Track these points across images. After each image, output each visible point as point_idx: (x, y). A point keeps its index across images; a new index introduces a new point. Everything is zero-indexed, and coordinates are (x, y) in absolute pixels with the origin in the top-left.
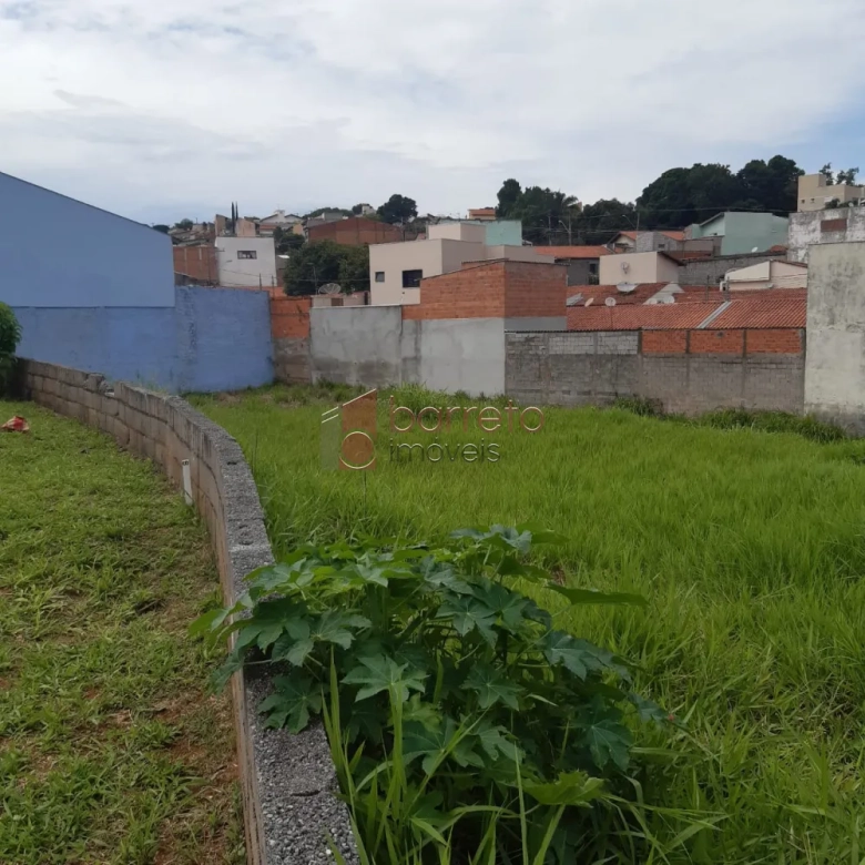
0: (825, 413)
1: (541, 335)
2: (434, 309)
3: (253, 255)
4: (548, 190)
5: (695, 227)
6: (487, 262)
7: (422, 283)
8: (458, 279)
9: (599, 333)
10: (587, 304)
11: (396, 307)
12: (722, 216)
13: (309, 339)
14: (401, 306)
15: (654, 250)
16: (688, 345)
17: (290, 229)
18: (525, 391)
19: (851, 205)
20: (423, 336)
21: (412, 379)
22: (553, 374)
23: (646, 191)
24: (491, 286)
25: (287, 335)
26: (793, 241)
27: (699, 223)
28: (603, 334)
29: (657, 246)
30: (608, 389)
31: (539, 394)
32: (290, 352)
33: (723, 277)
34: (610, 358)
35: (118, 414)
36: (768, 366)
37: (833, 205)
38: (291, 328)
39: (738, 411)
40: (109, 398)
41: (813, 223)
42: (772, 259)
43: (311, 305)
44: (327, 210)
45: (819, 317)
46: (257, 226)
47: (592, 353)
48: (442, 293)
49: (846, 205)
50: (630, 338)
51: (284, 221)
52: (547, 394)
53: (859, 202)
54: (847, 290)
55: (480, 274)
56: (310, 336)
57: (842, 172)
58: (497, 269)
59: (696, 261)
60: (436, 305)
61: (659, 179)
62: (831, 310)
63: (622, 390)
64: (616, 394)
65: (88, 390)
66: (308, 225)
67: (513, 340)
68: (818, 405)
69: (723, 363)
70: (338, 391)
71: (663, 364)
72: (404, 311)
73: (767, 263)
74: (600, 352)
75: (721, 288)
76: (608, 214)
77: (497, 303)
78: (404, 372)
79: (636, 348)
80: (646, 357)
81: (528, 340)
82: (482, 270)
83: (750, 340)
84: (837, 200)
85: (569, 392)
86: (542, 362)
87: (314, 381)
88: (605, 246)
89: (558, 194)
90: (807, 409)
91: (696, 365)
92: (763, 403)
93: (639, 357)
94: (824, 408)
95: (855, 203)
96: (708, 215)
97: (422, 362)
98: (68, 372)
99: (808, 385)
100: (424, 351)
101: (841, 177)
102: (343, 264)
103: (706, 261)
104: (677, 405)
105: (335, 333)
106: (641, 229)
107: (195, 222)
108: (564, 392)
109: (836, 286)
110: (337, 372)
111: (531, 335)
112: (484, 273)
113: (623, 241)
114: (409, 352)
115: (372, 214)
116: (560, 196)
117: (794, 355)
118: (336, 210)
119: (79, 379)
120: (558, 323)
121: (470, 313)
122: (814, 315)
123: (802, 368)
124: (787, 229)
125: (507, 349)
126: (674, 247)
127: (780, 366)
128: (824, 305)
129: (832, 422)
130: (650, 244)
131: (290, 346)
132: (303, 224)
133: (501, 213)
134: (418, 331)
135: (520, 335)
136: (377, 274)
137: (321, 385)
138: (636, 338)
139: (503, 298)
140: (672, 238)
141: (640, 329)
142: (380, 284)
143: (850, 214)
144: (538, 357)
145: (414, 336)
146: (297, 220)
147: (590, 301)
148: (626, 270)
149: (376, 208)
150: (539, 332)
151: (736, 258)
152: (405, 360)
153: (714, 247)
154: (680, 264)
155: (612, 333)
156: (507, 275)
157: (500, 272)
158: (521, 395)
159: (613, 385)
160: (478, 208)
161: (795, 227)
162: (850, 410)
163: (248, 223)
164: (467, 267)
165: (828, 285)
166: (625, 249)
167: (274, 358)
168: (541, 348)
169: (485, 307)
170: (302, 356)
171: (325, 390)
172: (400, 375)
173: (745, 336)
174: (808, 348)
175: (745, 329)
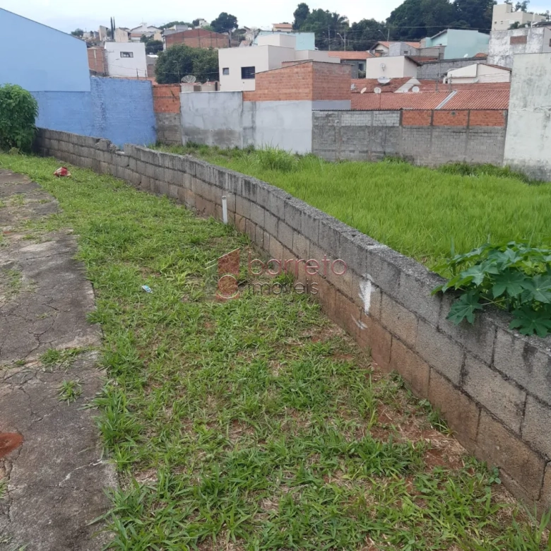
0: (517, 166)
1: (336, 113)
2: (264, 94)
3: (131, 55)
4: (328, 11)
5: (427, 39)
6: (300, 62)
7: (256, 75)
8: (281, 74)
9: (374, 112)
10: (362, 92)
11: (239, 92)
12: (446, 32)
13: (179, 114)
14: (242, 92)
15: (401, 55)
16: (432, 121)
17: (152, 37)
18: (325, 151)
19: (527, 26)
20: (257, 112)
21: (250, 142)
22: (344, 139)
23: (393, 14)
24: (303, 79)
25: (165, 111)
26: (492, 50)
27: (430, 36)
28: (377, 112)
29: (403, 52)
30: (379, 149)
31: (334, 153)
32: (167, 123)
33: (446, 74)
34: (381, 128)
35: (128, 166)
36: (483, 134)
37: (515, 26)
38: (167, 107)
39: (462, 164)
40: (119, 155)
41: (506, 38)
42: (478, 62)
43: (181, 91)
44: (177, 23)
45: (517, 102)
46: (129, 34)
47: (369, 124)
48: (270, 83)
49: (523, 26)
50: (394, 115)
51: (147, 30)
52: (339, 153)
53: (532, 24)
54: (536, 85)
55: (296, 70)
56: (180, 112)
57: (519, 3)
58: (307, 67)
59: (428, 63)
60: (266, 91)
61: (402, 6)
62: (525, 98)
63: (388, 150)
64: (384, 153)
65: (99, 149)
66: (165, 34)
67: (318, 116)
68: (512, 160)
69: (454, 132)
70: (202, 150)
71: (415, 133)
72: (244, 95)
73: (475, 65)
74: (374, 125)
75: (444, 82)
76: (368, 29)
77: (307, 90)
78: (244, 137)
79: (398, 122)
80: (405, 128)
81: (328, 116)
82: (297, 67)
83: (472, 118)
84: (518, 23)
85: (353, 151)
86: (337, 131)
87: (184, 143)
88: (368, 51)
89: (335, 14)
90: (505, 163)
91: (437, 134)
92: (478, 159)
93: (400, 127)
94: (516, 162)
95: (529, 25)
96: (436, 31)
97: (257, 130)
98: (79, 137)
99: (507, 147)
100: (258, 123)
101: (518, 7)
102: (196, 62)
103: (434, 63)
104: (423, 159)
105: (197, 110)
106: (390, 40)
107: (84, 31)
108: (351, 151)
109: (529, 82)
110: (200, 136)
111: (330, 113)
112: (299, 70)
113: (380, 48)
114: (247, 123)
115: (207, 27)
116: (336, 16)
117: (499, 128)
118: (182, 24)
119: (91, 142)
120: (346, 104)
121: (289, 97)
122: (514, 101)
123: (504, 136)
124: (488, 41)
125: (313, 122)
126: (414, 54)
127: (490, 135)
128: (520, 95)
129: (520, 171)
130: (398, 51)
131: (167, 118)
132: (162, 33)
133: (297, 27)
134: (253, 109)
135: (322, 113)
136: (224, 69)
137: (189, 146)
138: (399, 115)
139: (311, 86)
140: (412, 46)
141: (401, 109)
142: (226, 76)
143: (529, 33)
144: (333, 128)
145: (251, 112)
146: (155, 30)
147: (364, 90)
148: (384, 69)
149: (209, 22)
150: (335, 111)
151: (454, 61)
152: (245, 129)
153: (440, 54)
154: (418, 65)
155: (383, 112)
156: (314, 71)
157: (310, 69)
158: (323, 153)
159: (383, 147)
160: (278, 23)
161: (494, 41)
162: (532, 163)
163: (122, 31)
164: (286, 65)
165: (525, 81)
166: (381, 54)
167: (156, 127)
168: (336, 121)
169: (299, 93)
170: (175, 126)
171: (192, 148)
172: (242, 139)
173: (469, 113)
174: (508, 123)
175: (469, 110)
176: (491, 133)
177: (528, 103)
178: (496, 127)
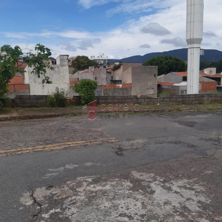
36: (21, 93)
69: (9, 93)
83: (16, 87)
122: (31, 81)
128: (33, 79)
165: (33, 74)
173: (14, 86)
174: (30, 88)
175: (14, 85)
176: (24, 92)
177: (36, 81)
178: (26, 90)
